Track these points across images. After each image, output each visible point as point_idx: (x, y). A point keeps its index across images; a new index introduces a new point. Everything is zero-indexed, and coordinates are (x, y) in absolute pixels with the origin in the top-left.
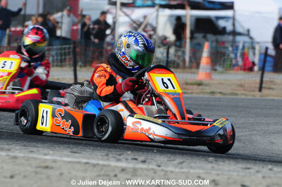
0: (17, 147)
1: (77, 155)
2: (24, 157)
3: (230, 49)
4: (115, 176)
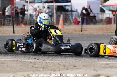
1: (14, 58)
4: (28, 65)
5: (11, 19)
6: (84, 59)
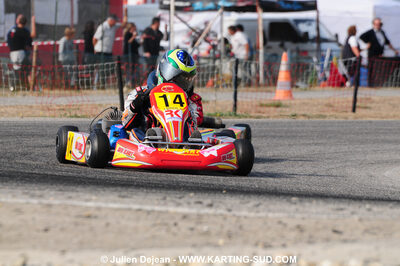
0: (52, 193)
1: (126, 200)
2: (60, 205)
3: (315, 60)
4: (176, 224)
5: (113, 65)
6: (368, 206)
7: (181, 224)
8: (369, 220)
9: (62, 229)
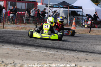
0: (20, 47)
1: (37, 49)
2: (22, 50)
3: (81, 20)
5: (35, 19)
6: (94, 54)
7: (50, 56)
8: (94, 57)
9: (23, 55)
